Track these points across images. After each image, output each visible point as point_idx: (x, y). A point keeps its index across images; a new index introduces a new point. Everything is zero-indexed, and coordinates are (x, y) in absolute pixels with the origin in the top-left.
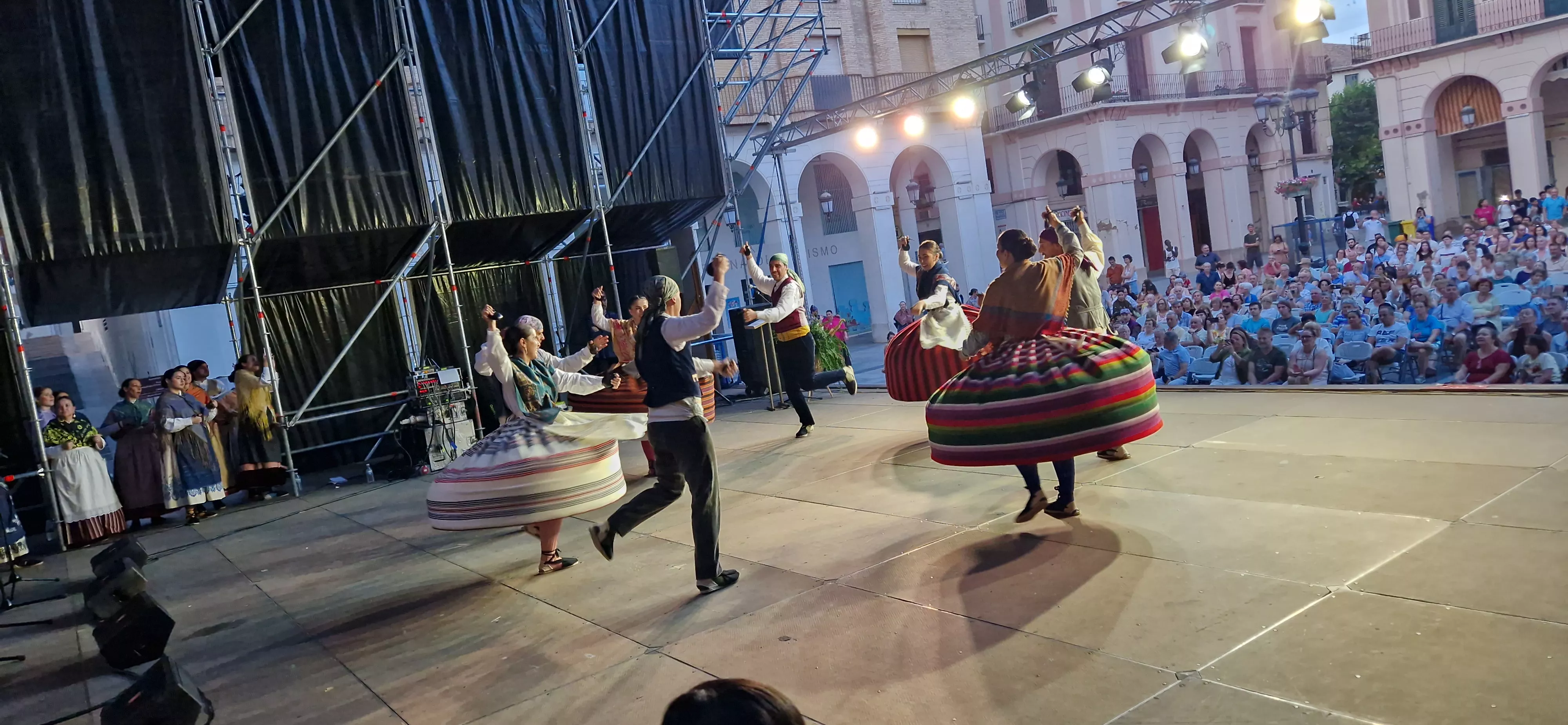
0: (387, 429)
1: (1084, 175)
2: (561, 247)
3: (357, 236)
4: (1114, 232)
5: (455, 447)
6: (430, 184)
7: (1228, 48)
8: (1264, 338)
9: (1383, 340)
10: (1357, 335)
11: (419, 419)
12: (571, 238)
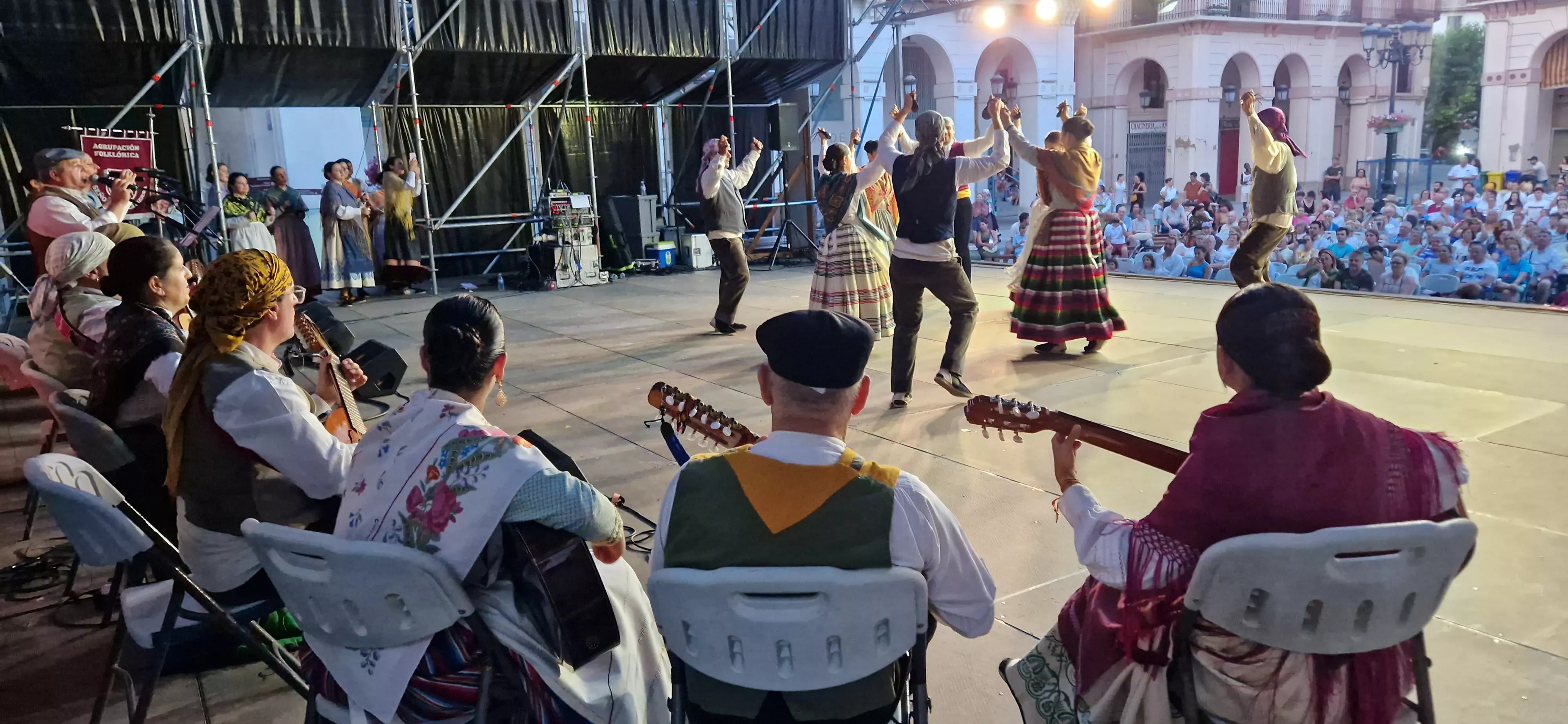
0: (505, 248)
1: (1170, 86)
2: (681, 92)
3: (506, 56)
4: (1191, 150)
5: (580, 268)
6: (576, 15)
8: (1357, 261)
9: (1470, 276)
10: (1444, 270)
11: (551, 237)
12: (690, 87)
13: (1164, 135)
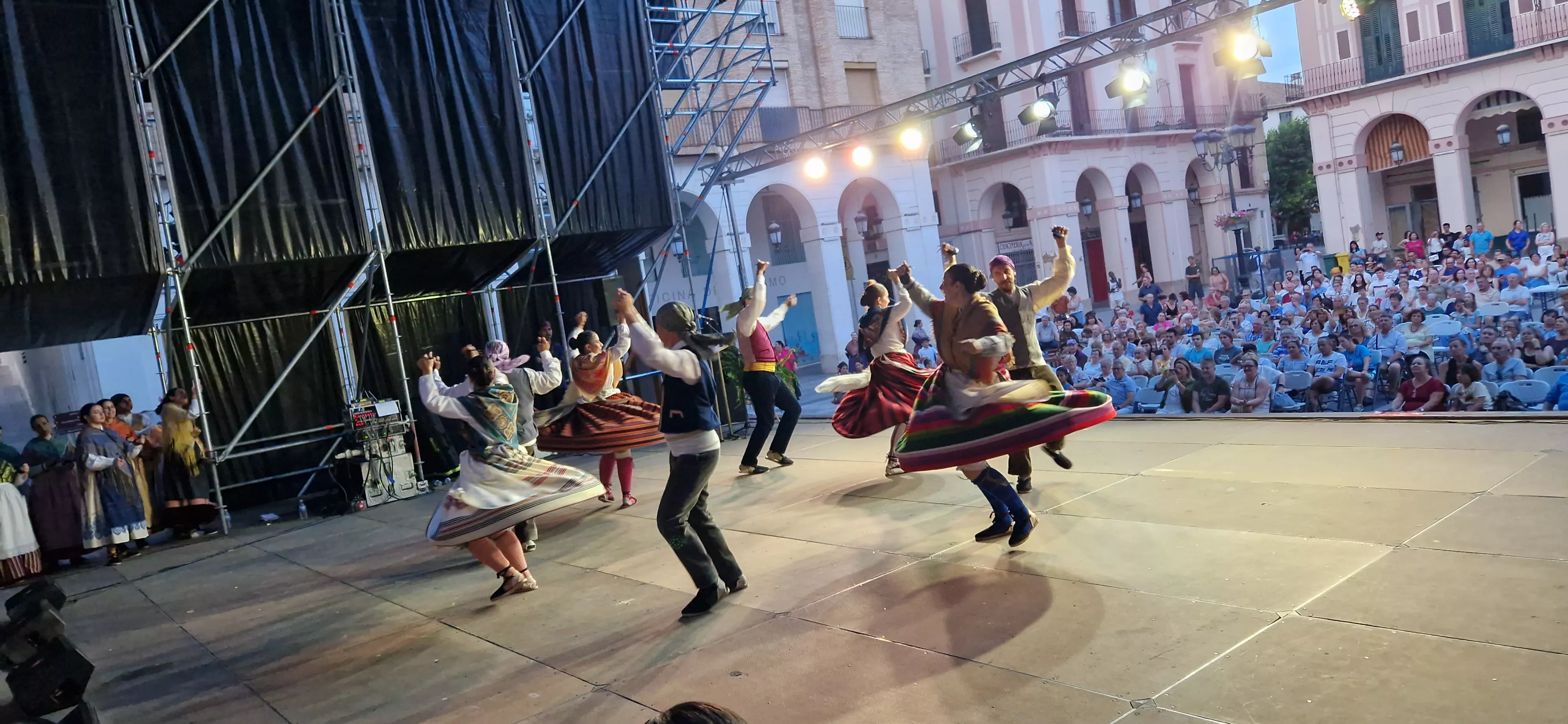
0: (321, 464)
1: (1029, 206)
2: (504, 277)
3: (292, 264)
5: (393, 482)
6: (368, 213)
7: (1168, 84)
8: (1207, 368)
9: (1322, 370)
10: (1297, 365)
11: (356, 453)
12: (515, 268)
13: (1031, 252)
